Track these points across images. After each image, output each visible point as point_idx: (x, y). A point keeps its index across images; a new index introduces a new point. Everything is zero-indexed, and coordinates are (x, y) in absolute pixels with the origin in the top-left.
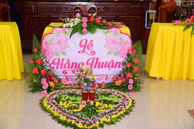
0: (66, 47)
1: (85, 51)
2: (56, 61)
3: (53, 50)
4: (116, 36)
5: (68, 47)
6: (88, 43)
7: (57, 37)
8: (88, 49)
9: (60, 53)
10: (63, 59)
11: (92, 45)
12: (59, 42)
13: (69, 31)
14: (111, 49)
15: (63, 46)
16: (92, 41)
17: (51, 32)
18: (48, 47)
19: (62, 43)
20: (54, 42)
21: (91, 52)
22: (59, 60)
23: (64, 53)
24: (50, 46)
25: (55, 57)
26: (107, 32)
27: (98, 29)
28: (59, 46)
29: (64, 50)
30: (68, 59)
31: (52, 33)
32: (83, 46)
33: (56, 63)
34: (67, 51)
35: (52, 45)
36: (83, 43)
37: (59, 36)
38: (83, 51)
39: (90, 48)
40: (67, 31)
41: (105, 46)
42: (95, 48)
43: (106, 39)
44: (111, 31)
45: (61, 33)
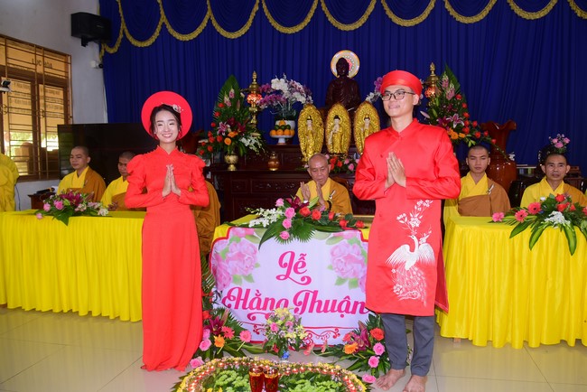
0: (254, 265)
1: (290, 276)
2: (235, 293)
3: (229, 271)
4: (354, 247)
5: (257, 265)
6: (296, 260)
7: (236, 245)
8: (296, 271)
9: (242, 278)
10: (248, 291)
11: (304, 265)
12: (240, 256)
13: (259, 234)
14: (343, 274)
15: (248, 263)
16: (303, 256)
17: (225, 236)
18: (219, 265)
19: (246, 258)
20: (230, 255)
21: (303, 279)
22: (240, 290)
23: (249, 278)
24: (223, 264)
25: (232, 285)
26: (334, 237)
27: (316, 232)
28: (241, 264)
29: (250, 272)
30: (258, 291)
31: (227, 238)
32: (286, 264)
33: (234, 297)
34: (255, 273)
35: (227, 262)
36: (287, 259)
37: (241, 244)
38: (287, 276)
39: (299, 270)
40: (255, 234)
41: (330, 267)
42: (310, 271)
43: (332, 253)
44: (342, 235)
45: (243, 239)
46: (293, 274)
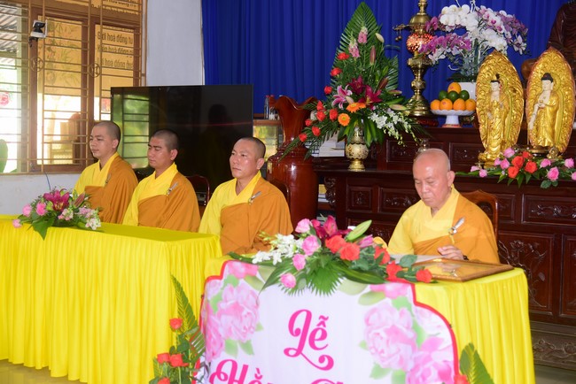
0: (254, 327)
1: (304, 352)
2: (227, 369)
3: (221, 331)
4: (402, 314)
5: (259, 327)
6: (313, 326)
7: (231, 290)
8: (313, 345)
9: (238, 345)
10: (245, 368)
11: (324, 335)
12: (237, 308)
13: (262, 277)
14: (383, 360)
15: (246, 322)
16: (323, 319)
17: (219, 274)
18: (208, 319)
19: (244, 313)
20: (223, 306)
21: (322, 359)
22: (235, 365)
23: (247, 347)
24: (214, 319)
25: (224, 356)
26: (371, 293)
27: (344, 280)
28: (237, 322)
29: (249, 336)
30: (258, 370)
31: (220, 277)
32: (298, 331)
33: (225, 375)
34: (255, 339)
35: (219, 316)
36: (300, 323)
37: (239, 290)
38: (299, 351)
39: (318, 344)
40: (258, 276)
41: (363, 345)
42: (332, 346)
43: (367, 321)
44: (383, 290)
45: (242, 281)
46: (307, 349)
